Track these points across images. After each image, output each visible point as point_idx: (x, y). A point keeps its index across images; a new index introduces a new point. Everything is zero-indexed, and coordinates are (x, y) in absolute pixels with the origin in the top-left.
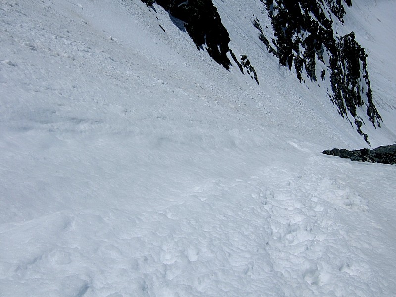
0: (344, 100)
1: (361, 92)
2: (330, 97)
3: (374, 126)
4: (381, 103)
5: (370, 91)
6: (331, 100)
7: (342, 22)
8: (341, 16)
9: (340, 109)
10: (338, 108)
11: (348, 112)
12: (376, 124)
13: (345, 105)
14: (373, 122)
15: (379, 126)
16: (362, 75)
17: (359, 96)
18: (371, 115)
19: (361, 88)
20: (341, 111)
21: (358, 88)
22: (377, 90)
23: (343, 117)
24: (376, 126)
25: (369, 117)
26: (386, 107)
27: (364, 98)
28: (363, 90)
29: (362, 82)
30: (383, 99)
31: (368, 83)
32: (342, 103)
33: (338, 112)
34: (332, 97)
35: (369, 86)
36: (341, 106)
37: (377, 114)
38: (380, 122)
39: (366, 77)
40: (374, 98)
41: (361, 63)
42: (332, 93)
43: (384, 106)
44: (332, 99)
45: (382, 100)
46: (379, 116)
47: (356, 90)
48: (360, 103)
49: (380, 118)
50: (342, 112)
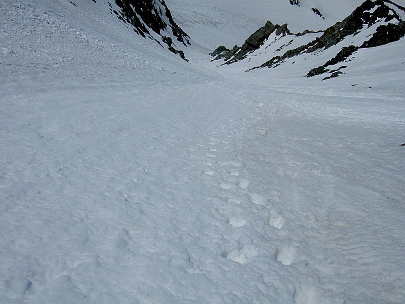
0: (138, 16)
1: (160, 15)
2: (117, 14)
3: (185, 44)
4: (182, 21)
5: (168, 11)
6: (120, 18)
9: (137, 28)
10: (134, 27)
11: (150, 30)
12: (185, 42)
13: (142, 22)
14: (182, 41)
15: (189, 44)
17: (160, 19)
18: (178, 34)
19: (159, 10)
20: (138, 29)
21: (156, 11)
22: (174, 10)
23: (144, 36)
24: (187, 44)
25: (176, 37)
26: (188, 23)
27: (165, 19)
28: (161, 12)
29: (157, 4)
30: (183, 16)
31: (164, 3)
32: (138, 19)
33: (136, 31)
34: (120, 14)
35: (165, 6)
36: (137, 23)
37: (183, 33)
38: (188, 39)
40: (174, 19)
42: (119, 9)
43: (186, 23)
44: (122, 16)
45: (182, 18)
46: (185, 35)
47: (155, 14)
48: (163, 26)
49: (188, 36)
50: (142, 31)
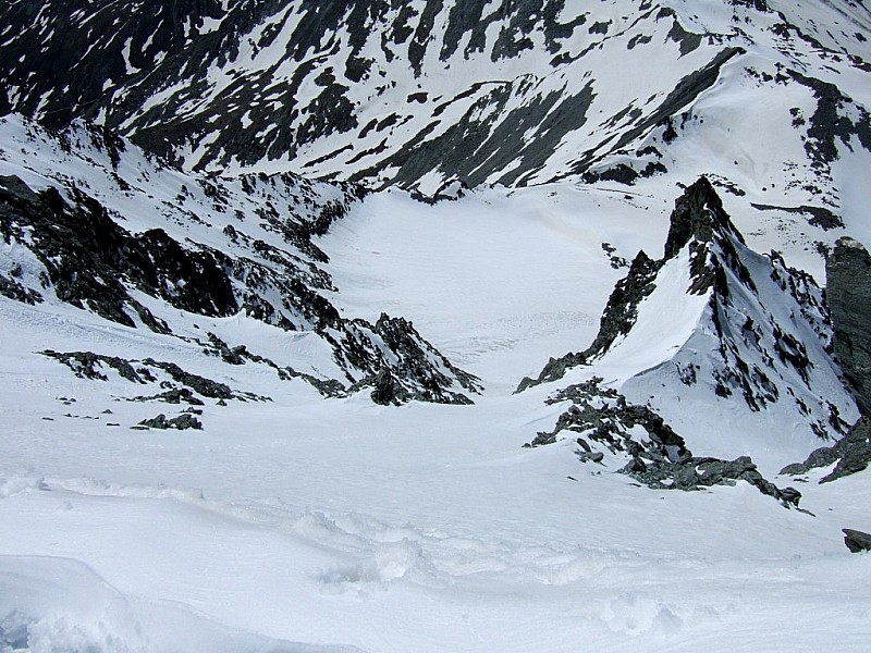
1: (439, 370)
3: (480, 394)
5: (444, 359)
7: (337, 290)
8: (330, 283)
12: (478, 390)
14: (475, 391)
16: (424, 350)
18: (467, 384)
19: (436, 365)
24: (481, 392)
26: (471, 358)
27: (447, 373)
28: (439, 366)
29: (431, 358)
31: (437, 353)
35: (440, 354)
37: (471, 377)
38: (480, 383)
39: (430, 348)
40: (452, 361)
41: (413, 337)
46: (474, 378)
48: (448, 383)
49: (476, 378)
